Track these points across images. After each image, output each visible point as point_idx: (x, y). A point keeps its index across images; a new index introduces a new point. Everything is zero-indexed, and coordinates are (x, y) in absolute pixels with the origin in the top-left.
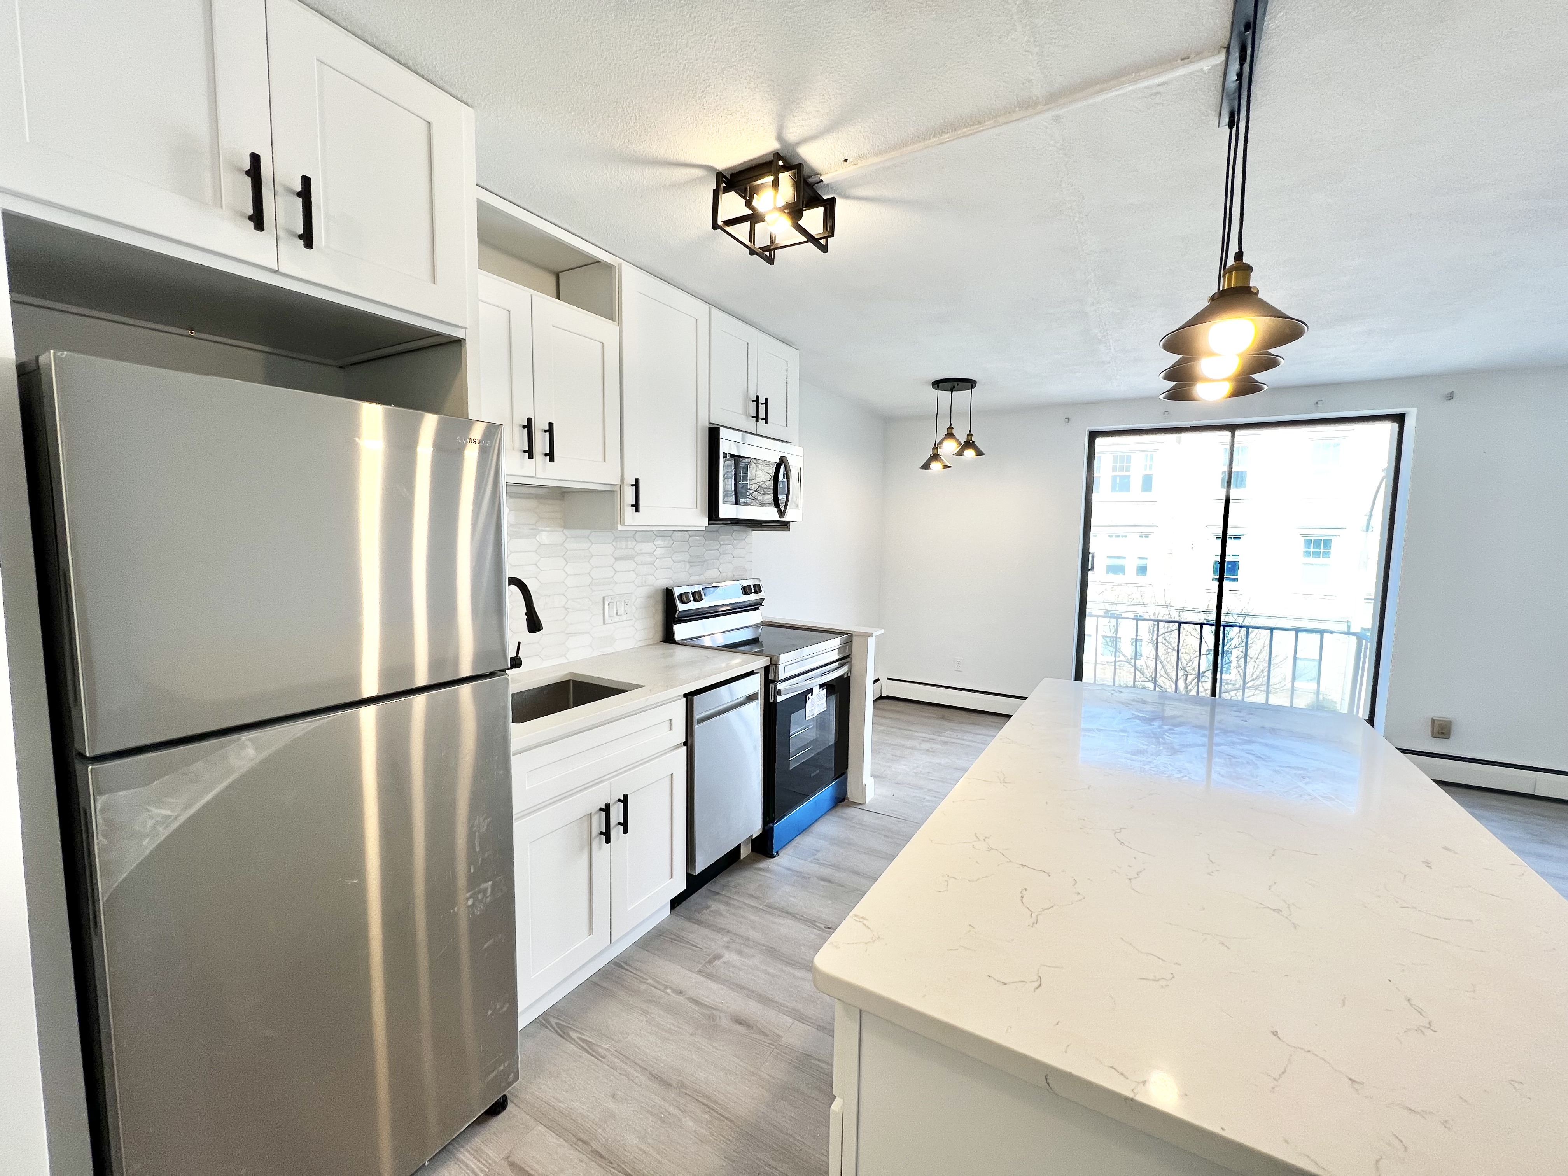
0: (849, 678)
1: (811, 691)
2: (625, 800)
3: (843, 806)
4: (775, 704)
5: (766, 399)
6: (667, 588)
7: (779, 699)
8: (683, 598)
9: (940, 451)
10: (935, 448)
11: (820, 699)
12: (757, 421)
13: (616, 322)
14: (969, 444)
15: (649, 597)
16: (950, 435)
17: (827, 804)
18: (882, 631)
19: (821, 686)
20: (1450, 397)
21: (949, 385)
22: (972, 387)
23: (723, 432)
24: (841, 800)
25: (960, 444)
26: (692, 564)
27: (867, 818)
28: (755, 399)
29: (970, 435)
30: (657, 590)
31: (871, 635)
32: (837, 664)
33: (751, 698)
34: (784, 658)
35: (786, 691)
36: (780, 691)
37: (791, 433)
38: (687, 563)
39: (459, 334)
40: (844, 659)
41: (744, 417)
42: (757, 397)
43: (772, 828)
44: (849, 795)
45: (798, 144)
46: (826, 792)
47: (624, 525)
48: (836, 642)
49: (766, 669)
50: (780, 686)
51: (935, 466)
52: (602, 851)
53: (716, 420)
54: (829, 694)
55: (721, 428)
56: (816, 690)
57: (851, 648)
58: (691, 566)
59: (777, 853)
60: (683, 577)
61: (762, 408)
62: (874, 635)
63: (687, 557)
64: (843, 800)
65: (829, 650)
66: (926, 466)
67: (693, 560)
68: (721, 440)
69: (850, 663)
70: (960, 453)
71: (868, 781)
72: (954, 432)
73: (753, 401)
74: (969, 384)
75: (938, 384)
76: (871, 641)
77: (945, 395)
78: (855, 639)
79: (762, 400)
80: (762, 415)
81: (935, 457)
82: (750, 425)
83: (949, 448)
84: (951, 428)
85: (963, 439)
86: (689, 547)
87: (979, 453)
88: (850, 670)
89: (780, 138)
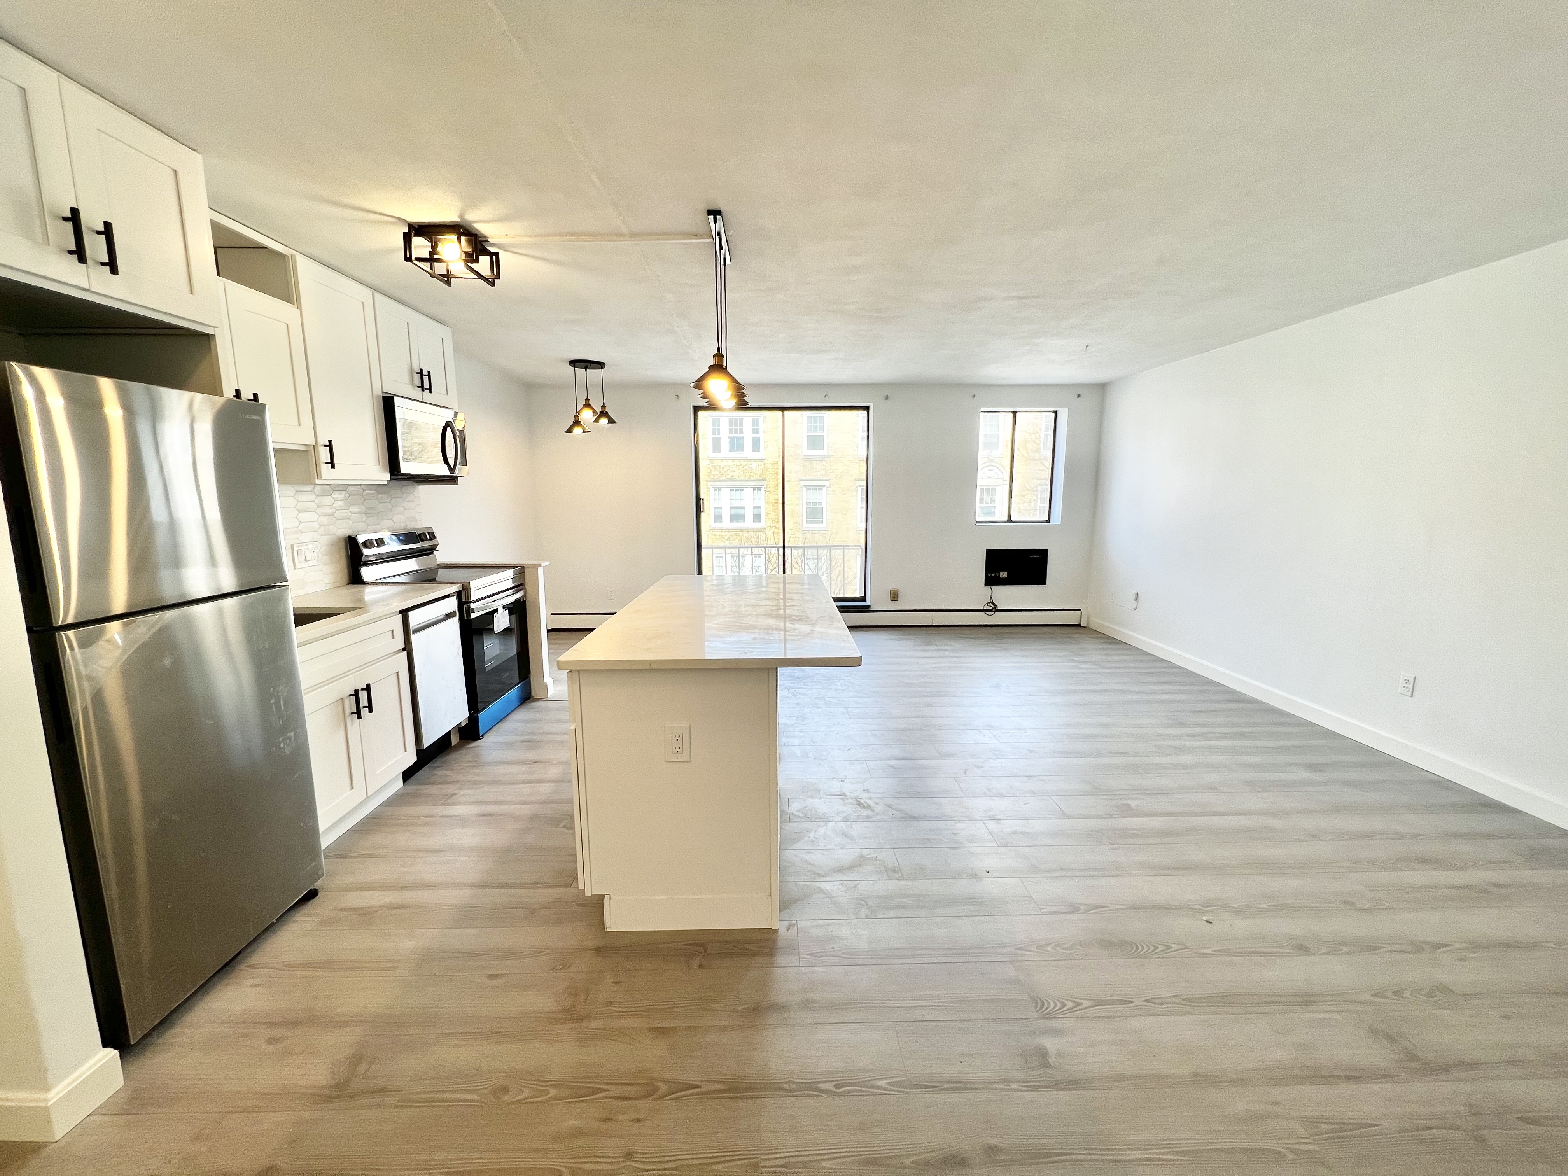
0: (524, 601)
1: (496, 611)
2: (368, 688)
3: (529, 702)
4: (470, 620)
5: (429, 372)
6: (350, 537)
7: (473, 616)
8: (367, 544)
9: (580, 418)
10: (576, 416)
11: (504, 618)
12: (423, 390)
13: (294, 304)
14: (603, 413)
15: (332, 545)
16: (587, 405)
17: (516, 703)
18: (548, 563)
19: (504, 607)
20: (887, 398)
21: (584, 364)
22: (602, 368)
23: (397, 401)
24: (526, 698)
25: (594, 412)
26: (368, 515)
27: (549, 704)
28: (419, 371)
29: (604, 406)
30: (339, 539)
31: (540, 565)
32: (512, 590)
33: (449, 616)
34: (474, 584)
35: (478, 610)
36: (473, 609)
37: (453, 400)
38: (364, 515)
39: (210, 331)
40: (519, 586)
41: (410, 387)
42: (421, 370)
43: (478, 717)
44: (533, 694)
45: (475, 222)
46: (514, 693)
47: (321, 479)
48: (510, 573)
49: (459, 594)
50: (472, 606)
51: (577, 430)
52: (354, 724)
53: (390, 389)
54: (510, 614)
55: (396, 398)
56: (500, 610)
57: (524, 578)
58: (367, 517)
59: (482, 736)
60: (361, 526)
61: (426, 379)
62: (542, 565)
63: (363, 508)
64: (529, 698)
65: (506, 579)
66: (569, 431)
67: (369, 512)
68: (396, 408)
69: (525, 588)
70: (596, 421)
71: (548, 680)
72: (591, 403)
73: (417, 373)
74: (600, 365)
75: (574, 363)
76: (540, 571)
77: (580, 372)
78: (527, 570)
79: (425, 373)
80: (426, 385)
81: (577, 423)
82: (417, 393)
83: (587, 416)
84: (587, 399)
85: (599, 410)
86: (363, 500)
87: (611, 421)
88: (525, 595)
89: (461, 216)
